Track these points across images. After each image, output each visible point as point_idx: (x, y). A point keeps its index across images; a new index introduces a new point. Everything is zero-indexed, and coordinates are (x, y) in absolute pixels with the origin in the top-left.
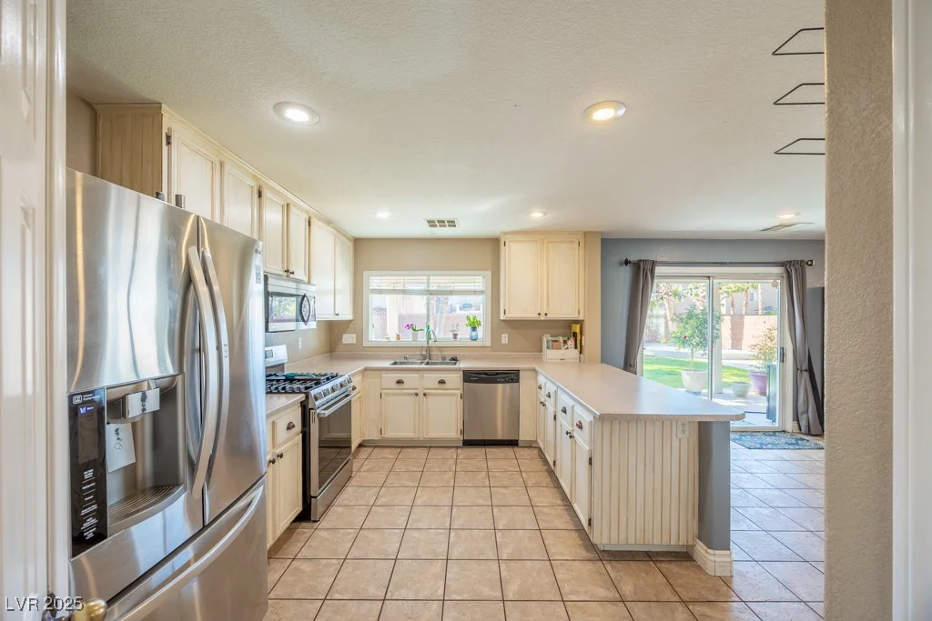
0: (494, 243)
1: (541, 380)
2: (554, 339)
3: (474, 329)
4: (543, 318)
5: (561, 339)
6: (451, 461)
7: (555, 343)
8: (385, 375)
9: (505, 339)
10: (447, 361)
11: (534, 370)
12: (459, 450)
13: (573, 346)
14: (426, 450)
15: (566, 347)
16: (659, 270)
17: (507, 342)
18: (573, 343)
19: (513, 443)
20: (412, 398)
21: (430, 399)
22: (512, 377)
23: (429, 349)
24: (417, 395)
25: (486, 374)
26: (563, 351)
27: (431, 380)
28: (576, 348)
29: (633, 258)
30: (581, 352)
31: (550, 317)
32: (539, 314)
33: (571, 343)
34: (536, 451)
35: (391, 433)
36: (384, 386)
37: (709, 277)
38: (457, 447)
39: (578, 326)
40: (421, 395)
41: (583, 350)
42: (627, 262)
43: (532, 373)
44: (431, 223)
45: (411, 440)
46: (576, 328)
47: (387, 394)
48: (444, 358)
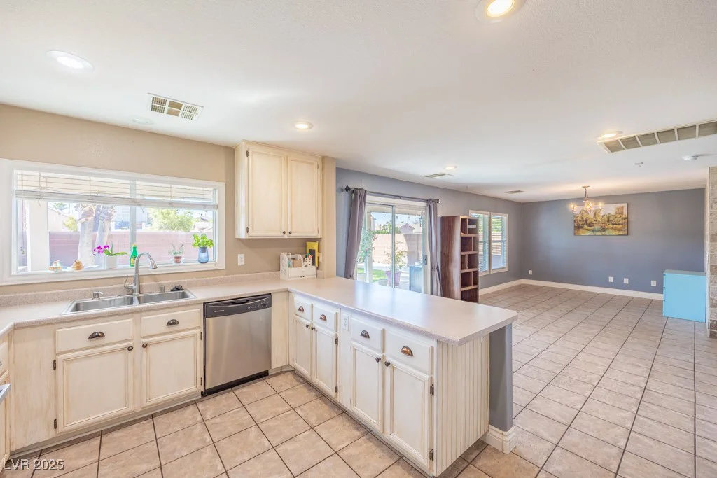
0: (230, 152)
1: (299, 300)
2: (293, 257)
3: (204, 249)
4: (286, 236)
5: (300, 257)
6: (199, 428)
7: (295, 261)
8: (62, 331)
9: (241, 259)
10: (168, 291)
11: (288, 292)
12: (200, 406)
13: (311, 263)
14: (148, 424)
15: (306, 264)
16: (369, 198)
17: (243, 263)
18: (311, 261)
19: (263, 375)
20: (121, 355)
21: (151, 349)
22: (263, 301)
23: (138, 279)
24: (130, 349)
25: (234, 303)
26: (303, 269)
27: (155, 322)
28: (314, 264)
29: (352, 186)
30: (318, 269)
31: (294, 235)
32: (284, 233)
33: (309, 260)
34: (290, 376)
35: (74, 422)
36: (60, 348)
37: (392, 206)
38: (195, 402)
39: (317, 243)
40: (137, 348)
41: (320, 267)
42: (347, 189)
43: (285, 295)
44: (158, 105)
45: (119, 418)
46: (315, 246)
47: (69, 361)
48: (162, 289)
